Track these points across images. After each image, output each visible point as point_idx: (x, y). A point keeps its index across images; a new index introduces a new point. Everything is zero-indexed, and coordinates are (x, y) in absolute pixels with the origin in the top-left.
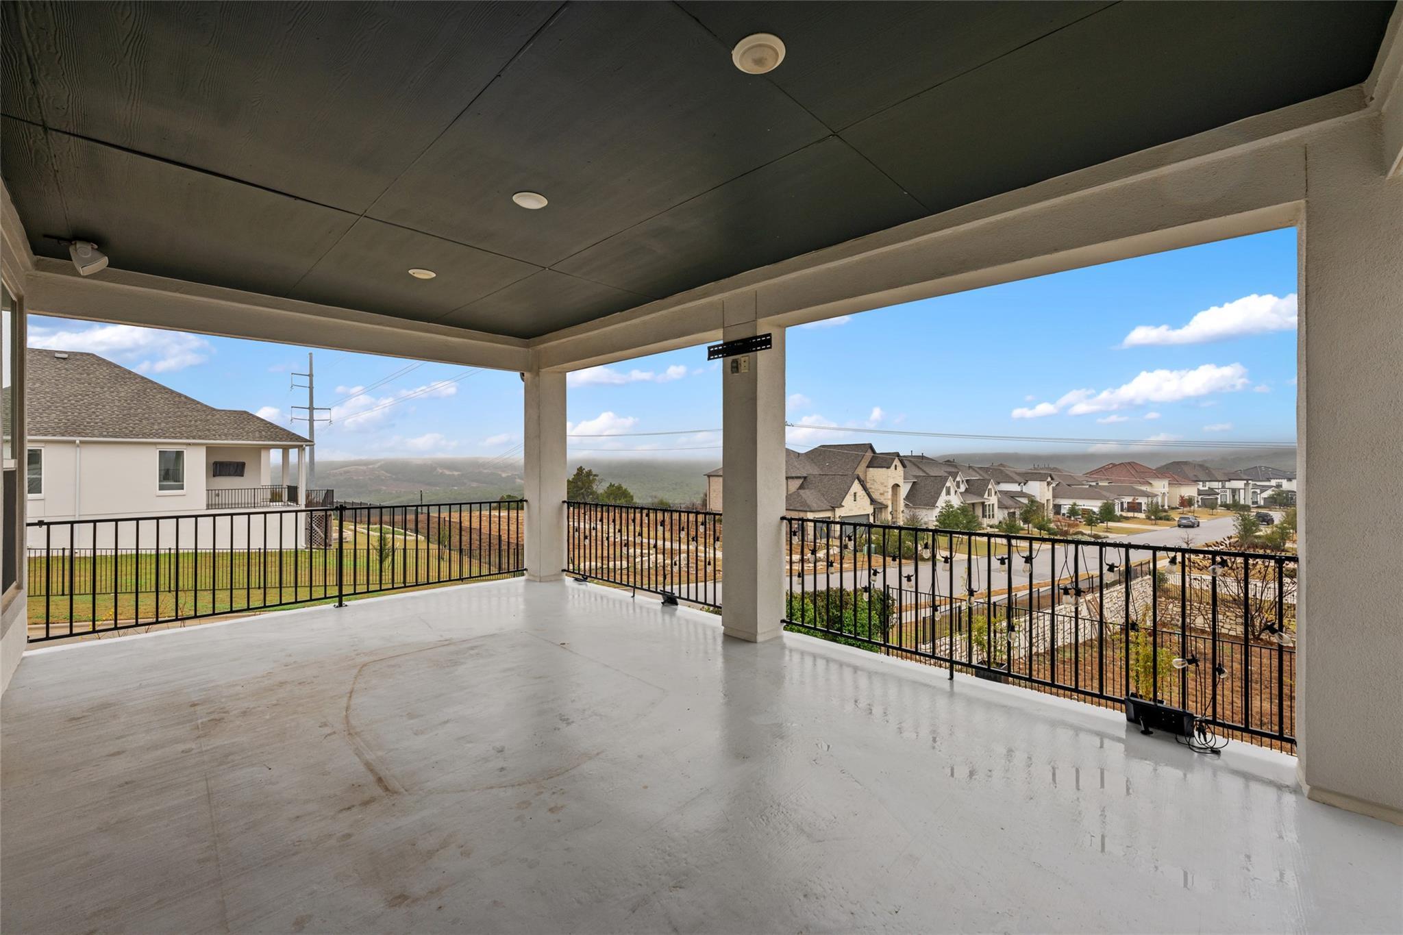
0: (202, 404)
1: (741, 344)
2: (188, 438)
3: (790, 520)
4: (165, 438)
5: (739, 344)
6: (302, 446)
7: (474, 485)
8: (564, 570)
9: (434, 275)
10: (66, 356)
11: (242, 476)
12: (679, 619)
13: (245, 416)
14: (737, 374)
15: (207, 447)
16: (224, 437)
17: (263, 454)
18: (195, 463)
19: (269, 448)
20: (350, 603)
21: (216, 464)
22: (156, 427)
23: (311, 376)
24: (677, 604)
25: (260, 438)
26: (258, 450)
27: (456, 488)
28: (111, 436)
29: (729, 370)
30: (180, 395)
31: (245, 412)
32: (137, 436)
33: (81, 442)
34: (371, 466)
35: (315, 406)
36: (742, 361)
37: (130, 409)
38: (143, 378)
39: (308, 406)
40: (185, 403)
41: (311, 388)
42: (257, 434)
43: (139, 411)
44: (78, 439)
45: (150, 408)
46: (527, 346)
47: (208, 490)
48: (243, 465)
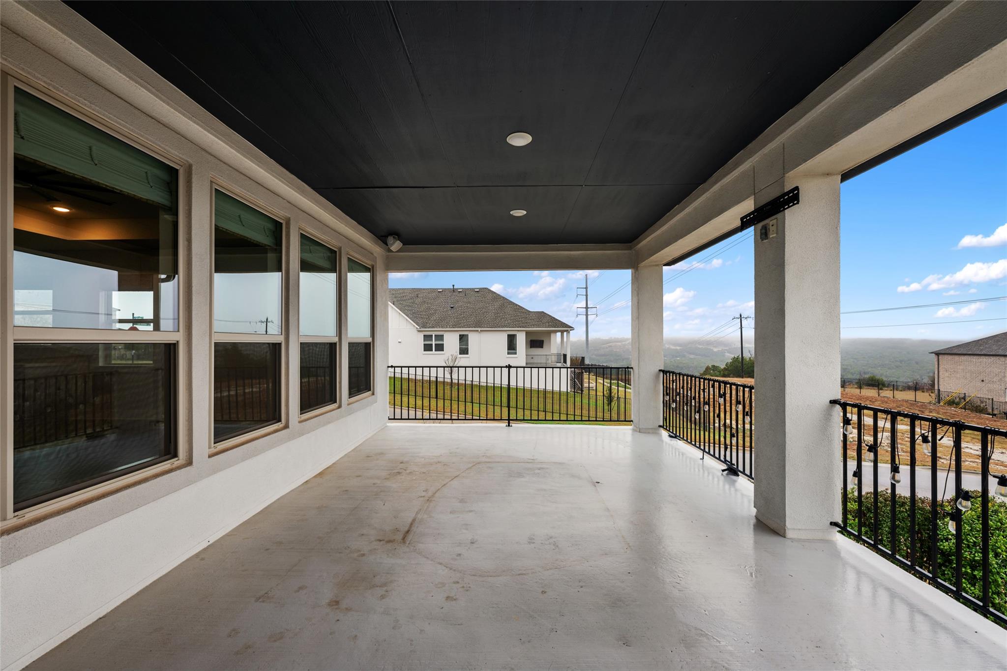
0: (525, 309)
1: (770, 207)
2: (518, 327)
3: (844, 406)
4: (510, 328)
5: (767, 208)
6: (568, 330)
7: (692, 356)
8: (660, 426)
9: (525, 212)
10: (478, 290)
11: (542, 347)
12: (736, 490)
13: (543, 314)
14: (767, 240)
15: (526, 332)
16: (533, 326)
17: (552, 335)
18: (521, 340)
19: (556, 332)
20: (514, 425)
21: (531, 341)
22: (506, 322)
23: (586, 288)
24: (738, 475)
25: (549, 326)
26: (549, 333)
27: (678, 359)
28: (491, 328)
29: (759, 237)
30: (517, 305)
31: (543, 312)
32: (499, 327)
33: (481, 331)
34: (624, 343)
35: (589, 306)
36: (771, 225)
37: (498, 313)
38: (503, 298)
39: (585, 306)
40: (518, 309)
41: (587, 295)
42: (547, 324)
43: (501, 314)
44: (479, 329)
45: (505, 313)
46: (630, 248)
47: (526, 355)
48: (542, 342)
